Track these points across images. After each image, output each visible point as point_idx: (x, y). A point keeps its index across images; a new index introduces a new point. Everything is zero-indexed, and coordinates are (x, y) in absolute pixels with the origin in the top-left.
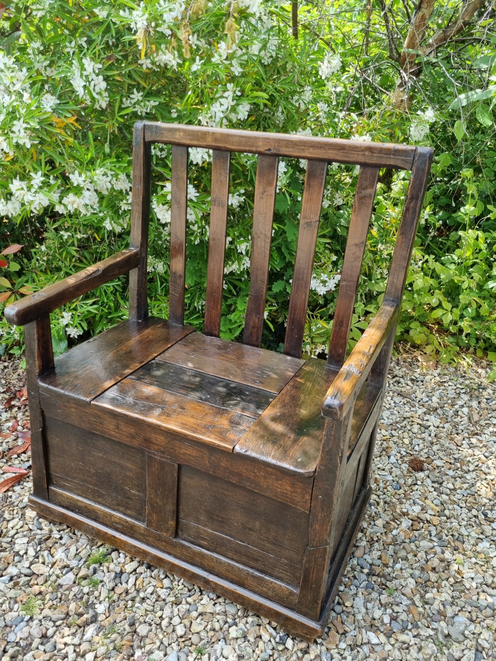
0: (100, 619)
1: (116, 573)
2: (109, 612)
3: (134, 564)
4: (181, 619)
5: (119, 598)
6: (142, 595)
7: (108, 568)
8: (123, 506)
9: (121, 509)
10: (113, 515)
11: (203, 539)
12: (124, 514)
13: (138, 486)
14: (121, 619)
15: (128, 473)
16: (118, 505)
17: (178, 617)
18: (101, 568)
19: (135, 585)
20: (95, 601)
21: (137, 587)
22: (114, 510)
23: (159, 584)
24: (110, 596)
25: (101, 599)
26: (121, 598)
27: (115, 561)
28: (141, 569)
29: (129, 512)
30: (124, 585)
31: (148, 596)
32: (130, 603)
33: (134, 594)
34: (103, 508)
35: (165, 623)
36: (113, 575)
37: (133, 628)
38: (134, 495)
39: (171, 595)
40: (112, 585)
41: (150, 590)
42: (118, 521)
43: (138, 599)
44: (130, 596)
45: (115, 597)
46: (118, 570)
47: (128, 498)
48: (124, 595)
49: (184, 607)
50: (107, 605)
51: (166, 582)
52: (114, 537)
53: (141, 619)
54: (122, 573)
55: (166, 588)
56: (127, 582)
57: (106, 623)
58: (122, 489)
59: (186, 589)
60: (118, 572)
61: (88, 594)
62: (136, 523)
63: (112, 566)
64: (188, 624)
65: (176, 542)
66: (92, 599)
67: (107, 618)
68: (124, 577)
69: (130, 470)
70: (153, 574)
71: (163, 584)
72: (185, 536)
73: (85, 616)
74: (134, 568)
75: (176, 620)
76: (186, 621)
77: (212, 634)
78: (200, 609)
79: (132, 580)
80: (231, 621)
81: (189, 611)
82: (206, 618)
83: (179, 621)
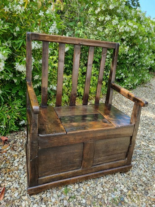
13: (79, 157)
15: (76, 154)
21: (85, 189)
23: (88, 185)
24: (82, 197)
25: (81, 199)
28: (80, 185)
30: (81, 192)
32: (88, 194)
33: (87, 191)
35: (101, 191)
38: (77, 161)
41: (88, 188)
44: (86, 193)
46: (76, 189)
47: (75, 163)
50: (84, 199)
51: (89, 183)
55: (91, 184)
57: (90, 203)
58: (73, 161)
59: (95, 181)
68: (79, 190)
74: (78, 186)
75: (102, 189)
76: (104, 187)
77: (112, 185)
78: (103, 182)
79: (82, 189)
80: (111, 179)
81: (102, 185)
82: (107, 183)
83: (103, 188)
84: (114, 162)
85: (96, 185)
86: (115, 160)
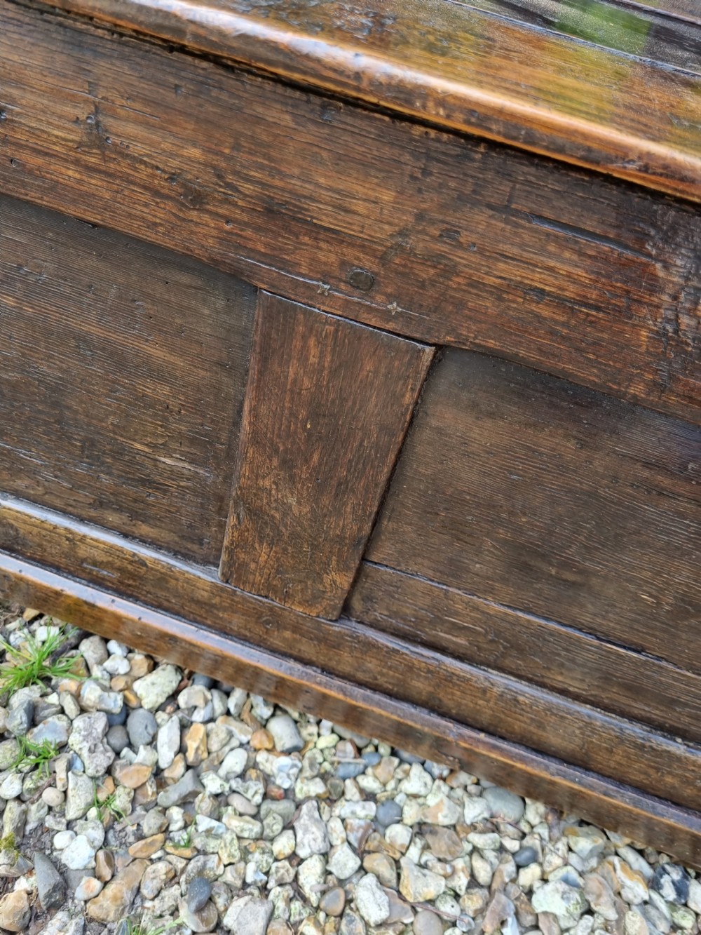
0: (80, 893)
1: (109, 713)
2: (110, 860)
3: (165, 679)
4: (361, 853)
5: (133, 801)
6: (213, 784)
7: (77, 697)
8: (120, 509)
9: (113, 518)
10: (83, 538)
11: (456, 629)
12: (126, 535)
13: (193, 441)
14: (156, 884)
15: (150, 388)
16: (100, 504)
17: (346, 847)
18: (53, 699)
19: (182, 750)
20: (50, 822)
21: (191, 756)
22: (82, 520)
23: (258, 740)
24: (102, 797)
25: (72, 813)
26: (141, 799)
27: (96, 672)
28: (194, 694)
29: (145, 529)
30: (144, 754)
31: (235, 784)
32: (176, 814)
33: (187, 784)
34: (37, 513)
35: (310, 876)
36: (100, 723)
37: (211, 914)
38: (175, 474)
39: (308, 773)
40: (103, 759)
41: (235, 761)
42: (102, 557)
43: (203, 803)
44: (172, 794)
45: (121, 801)
46: (114, 703)
47: (146, 482)
48: (150, 789)
49: (356, 811)
50: (98, 835)
51: (281, 730)
52: (92, 606)
53: (230, 876)
54: (127, 709)
55: (288, 752)
56: (152, 743)
57: (105, 906)
58: (119, 452)
59: (349, 748)
60: (117, 710)
61: (19, 798)
62: (179, 565)
63: (91, 693)
64: (388, 873)
65: (341, 636)
66: (35, 813)
67: (106, 884)
68: (137, 723)
69: (159, 374)
70: (232, 703)
71: (271, 738)
72: (379, 614)
73: (22, 885)
74: (169, 690)
75: (344, 861)
76: (378, 863)
77: (473, 902)
78: (411, 814)
79: (168, 734)
80: (513, 845)
81: (377, 824)
82: (441, 844)
83: (353, 863)
84: (636, 731)
85: (317, 788)
86: (656, 713)
